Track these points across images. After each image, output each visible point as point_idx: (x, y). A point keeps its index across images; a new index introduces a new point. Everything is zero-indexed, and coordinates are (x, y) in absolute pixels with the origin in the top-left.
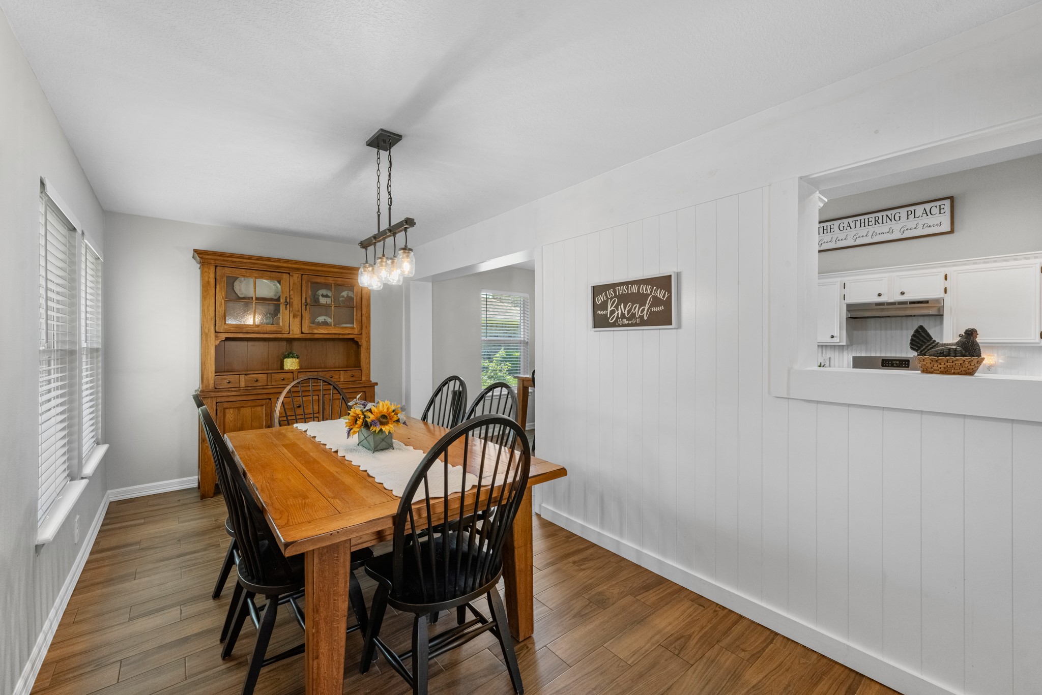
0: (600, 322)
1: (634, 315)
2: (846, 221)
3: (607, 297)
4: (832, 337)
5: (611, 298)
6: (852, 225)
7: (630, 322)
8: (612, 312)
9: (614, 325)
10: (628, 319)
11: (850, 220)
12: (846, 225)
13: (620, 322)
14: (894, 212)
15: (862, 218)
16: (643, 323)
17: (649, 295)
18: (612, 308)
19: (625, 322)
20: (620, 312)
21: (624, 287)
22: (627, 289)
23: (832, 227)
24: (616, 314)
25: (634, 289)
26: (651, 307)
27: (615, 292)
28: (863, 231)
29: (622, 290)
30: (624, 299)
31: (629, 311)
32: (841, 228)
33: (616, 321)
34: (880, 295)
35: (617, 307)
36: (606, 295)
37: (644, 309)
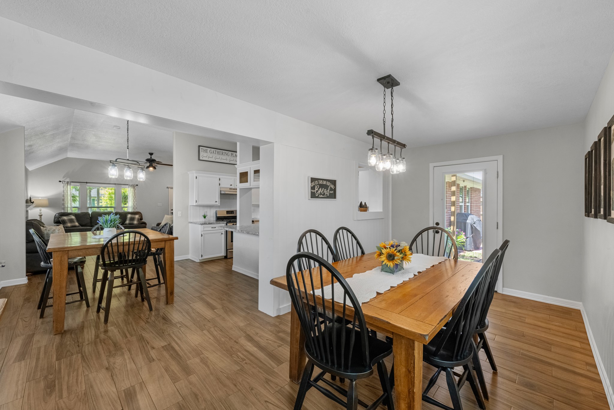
0: (313, 196)
1: (324, 193)
2: (213, 150)
3: (315, 184)
4: (216, 202)
5: (317, 185)
6: (215, 152)
7: (323, 196)
8: (317, 191)
9: (318, 197)
10: (323, 195)
11: (214, 150)
12: (212, 151)
13: (320, 196)
14: (228, 152)
15: (218, 150)
16: (328, 197)
17: (329, 186)
18: (317, 189)
19: (322, 196)
20: (320, 191)
21: (322, 181)
22: (323, 182)
23: (207, 150)
24: (318, 192)
25: (325, 183)
26: (329, 191)
27: (318, 182)
28: (218, 156)
29: (321, 182)
30: (322, 186)
31: (323, 192)
32: (211, 152)
33: (318, 195)
34: (231, 185)
35: (319, 189)
36: (315, 183)
37: (327, 192)
